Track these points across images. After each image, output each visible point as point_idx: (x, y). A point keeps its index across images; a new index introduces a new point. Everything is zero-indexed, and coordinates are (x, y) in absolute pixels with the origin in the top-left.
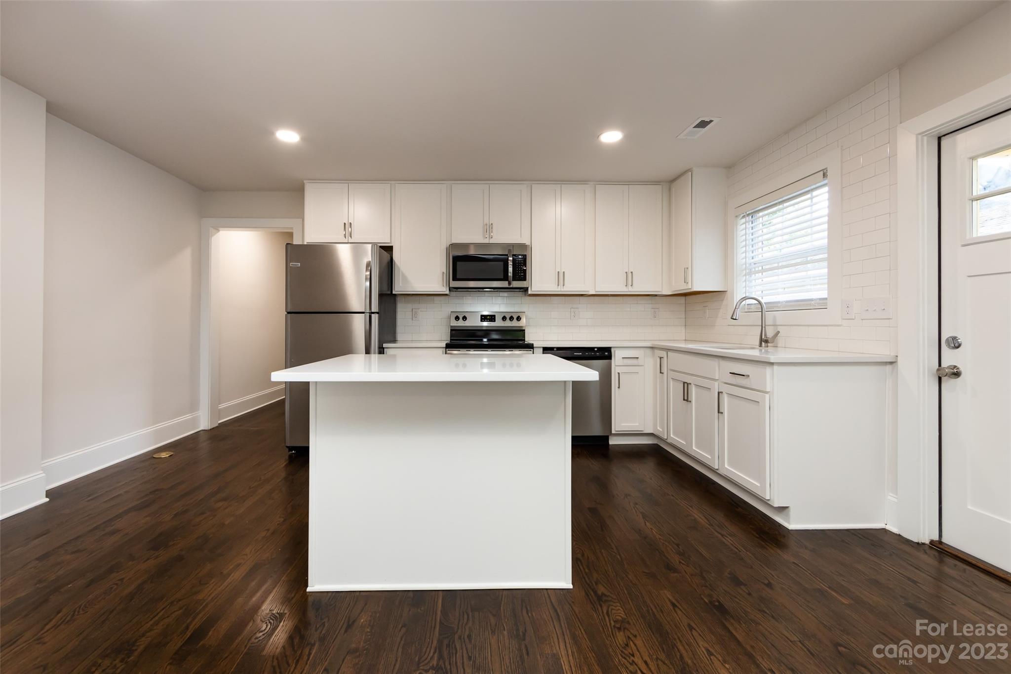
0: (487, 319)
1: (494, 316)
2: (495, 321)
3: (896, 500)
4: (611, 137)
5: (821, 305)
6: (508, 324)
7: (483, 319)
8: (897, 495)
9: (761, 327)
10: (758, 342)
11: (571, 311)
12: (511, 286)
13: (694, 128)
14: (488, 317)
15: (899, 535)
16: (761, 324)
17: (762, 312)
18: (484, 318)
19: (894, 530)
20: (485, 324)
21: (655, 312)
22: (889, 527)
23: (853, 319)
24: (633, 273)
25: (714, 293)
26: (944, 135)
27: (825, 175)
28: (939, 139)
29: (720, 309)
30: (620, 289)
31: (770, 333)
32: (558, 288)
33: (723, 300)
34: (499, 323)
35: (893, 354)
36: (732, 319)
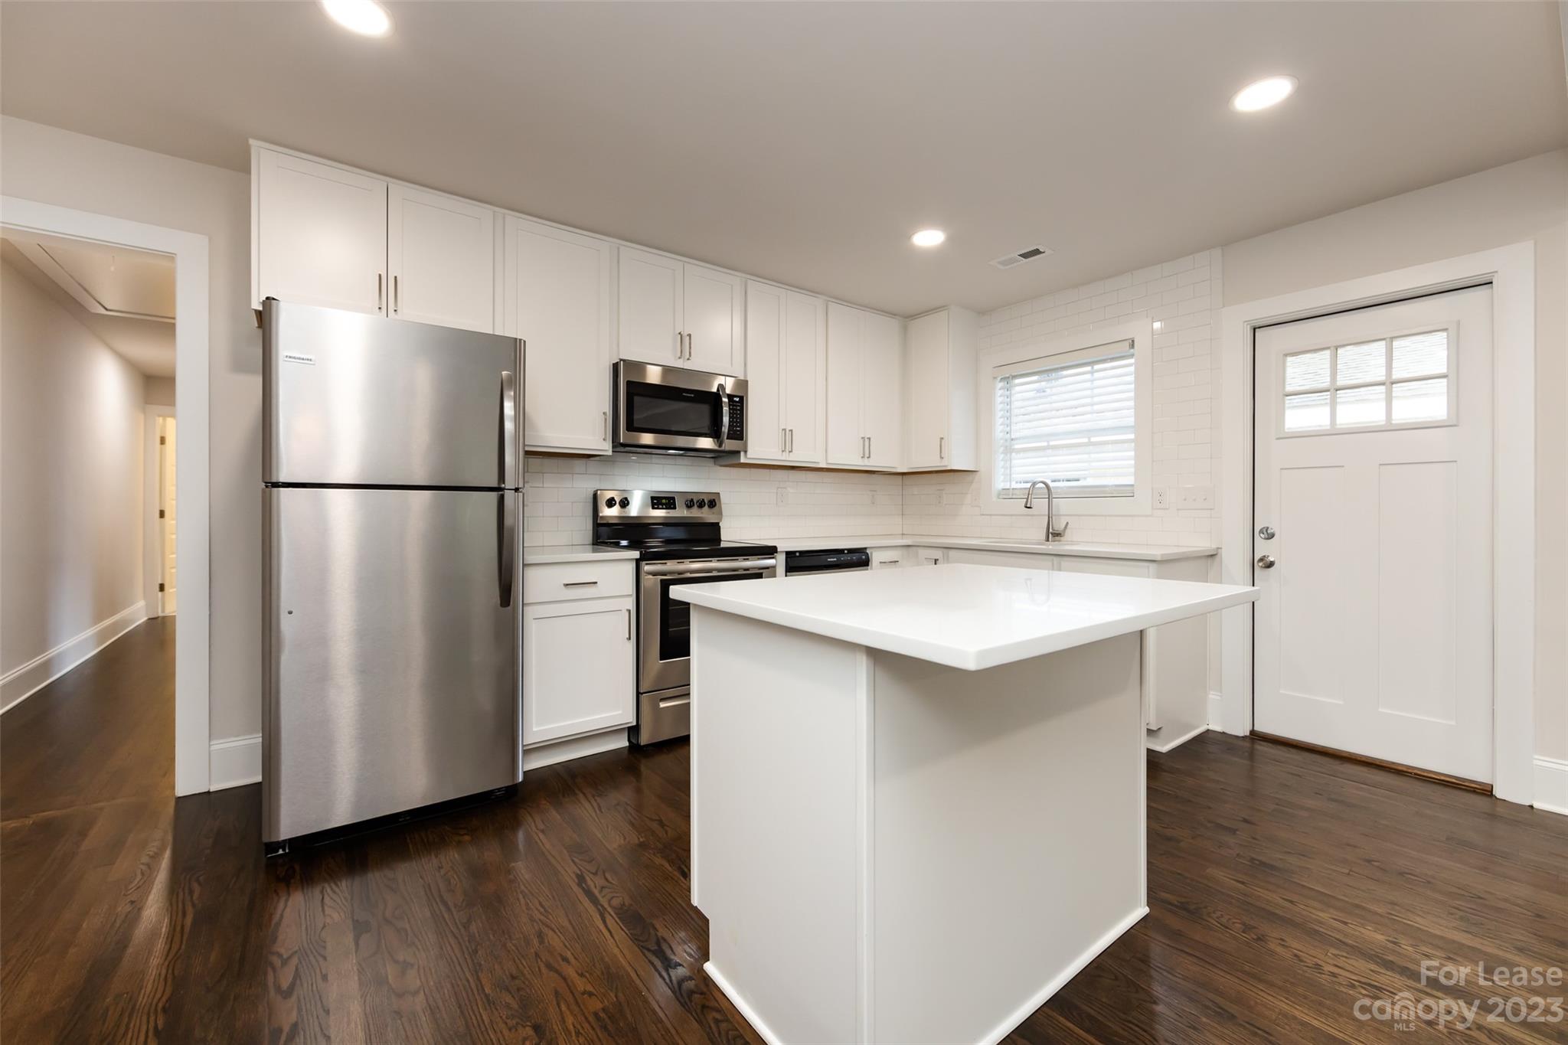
0: (662, 504)
1: (673, 499)
2: (675, 508)
3: (1219, 698)
4: (929, 238)
5: (1125, 492)
6: (695, 513)
7: (655, 504)
8: (1221, 692)
9: (1047, 517)
10: (1043, 536)
11: (777, 493)
12: (723, 448)
13: (1020, 255)
14: (664, 501)
15: (1224, 733)
16: (1047, 513)
17: (1049, 498)
18: (657, 501)
19: (1218, 728)
20: (660, 513)
21: (873, 496)
22: (1212, 727)
23: (1167, 509)
24: (872, 439)
25: (956, 473)
26: (1259, 328)
27: (1132, 346)
28: (1254, 329)
29: (967, 494)
30: (855, 461)
31: (1059, 525)
32: (782, 455)
33: (972, 482)
34: (680, 512)
35: (1214, 546)
36: (1026, 507)
